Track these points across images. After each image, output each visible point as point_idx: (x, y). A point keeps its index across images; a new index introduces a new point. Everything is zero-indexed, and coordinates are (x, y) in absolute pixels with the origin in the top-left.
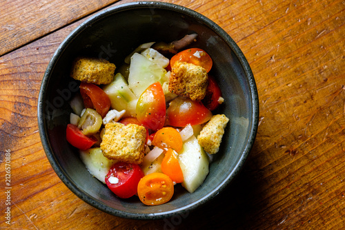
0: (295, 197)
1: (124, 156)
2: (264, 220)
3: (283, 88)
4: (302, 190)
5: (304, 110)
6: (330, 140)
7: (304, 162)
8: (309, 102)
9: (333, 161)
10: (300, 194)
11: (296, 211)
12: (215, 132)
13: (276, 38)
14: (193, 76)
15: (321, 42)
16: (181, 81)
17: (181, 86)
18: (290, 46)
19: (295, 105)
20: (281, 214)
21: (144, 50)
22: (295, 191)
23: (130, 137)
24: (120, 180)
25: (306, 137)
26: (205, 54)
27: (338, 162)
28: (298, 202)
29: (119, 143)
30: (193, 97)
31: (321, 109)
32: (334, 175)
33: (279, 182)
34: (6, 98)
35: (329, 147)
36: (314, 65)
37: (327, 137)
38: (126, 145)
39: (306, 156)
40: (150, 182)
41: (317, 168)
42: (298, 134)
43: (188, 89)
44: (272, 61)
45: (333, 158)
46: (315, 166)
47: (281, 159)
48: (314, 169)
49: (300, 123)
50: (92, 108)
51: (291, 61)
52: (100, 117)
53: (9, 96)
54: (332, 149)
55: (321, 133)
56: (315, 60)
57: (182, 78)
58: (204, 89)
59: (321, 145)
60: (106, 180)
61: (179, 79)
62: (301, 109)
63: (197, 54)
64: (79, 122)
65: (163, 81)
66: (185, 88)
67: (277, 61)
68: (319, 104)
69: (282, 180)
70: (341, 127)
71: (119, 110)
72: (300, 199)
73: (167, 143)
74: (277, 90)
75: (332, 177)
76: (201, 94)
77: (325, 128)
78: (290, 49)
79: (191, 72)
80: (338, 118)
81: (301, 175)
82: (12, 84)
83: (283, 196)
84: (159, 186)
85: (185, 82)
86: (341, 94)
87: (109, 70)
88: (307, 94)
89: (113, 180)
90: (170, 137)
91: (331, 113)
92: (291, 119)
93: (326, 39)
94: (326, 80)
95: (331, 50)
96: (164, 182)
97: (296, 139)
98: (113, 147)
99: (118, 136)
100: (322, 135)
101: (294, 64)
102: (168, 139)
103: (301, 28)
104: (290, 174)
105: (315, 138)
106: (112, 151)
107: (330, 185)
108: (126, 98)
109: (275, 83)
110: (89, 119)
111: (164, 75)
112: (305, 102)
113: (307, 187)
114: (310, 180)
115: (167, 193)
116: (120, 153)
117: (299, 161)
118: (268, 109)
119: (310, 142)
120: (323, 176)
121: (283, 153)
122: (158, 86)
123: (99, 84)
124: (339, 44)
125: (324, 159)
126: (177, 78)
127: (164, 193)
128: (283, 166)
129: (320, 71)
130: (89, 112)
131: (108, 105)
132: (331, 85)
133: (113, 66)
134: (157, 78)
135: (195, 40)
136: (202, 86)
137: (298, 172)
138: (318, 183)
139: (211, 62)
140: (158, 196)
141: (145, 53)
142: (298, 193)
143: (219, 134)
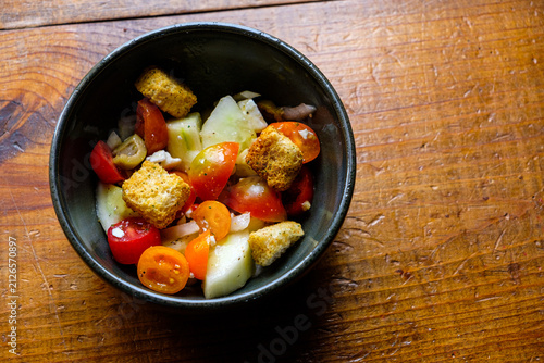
0: (387, 334)
1: (146, 207)
2: (334, 348)
3: (424, 189)
4: (401, 328)
5: (442, 226)
6: (462, 277)
7: (416, 293)
8: (452, 219)
9: (457, 305)
10: (396, 332)
11: (382, 352)
12: (275, 237)
13: (439, 123)
14: (283, 153)
15: (497, 149)
16: (265, 154)
17: (261, 160)
18: (454, 140)
19: (432, 216)
20: (361, 349)
21: (244, 99)
22: (391, 326)
23: (165, 189)
24: (126, 236)
25: (431, 262)
26: (315, 138)
27: (462, 310)
28: (389, 342)
29: (149, 189)
30: (271, 182)
31: (465, 233)
32: (451, 325)
33: (374, 306)
34: (61, 76)
35: (458, 285)
36: (478, 174)
37: (460, 272)
38: (154, 196)
39: (422, 285)
40: (161, 258)
41: (431, 307)
42: (422, 253)
43: (270, 168)
44: (423, 150)
45: (459, 301)
46: (430, 304)
47: (387, 278)
48: (427, 308)
49: (431, 241)
50: (142, 137)
51: (448, 158)
52: (145, 153)
53: (65, 75)
54: (462, 290)
55: (455, 264)
56: (482, 168)
57: (267, 149)
58: (289, 178)
59: (448, 279)
60: (111, 229)
61: (264, 149)
62: (439, 224)
63: (305, 133)
64: (117, 147)
65: (245, 146)
66: (265, 164)
67: (431, 151)
68: (466, 226)
69: (379, 305)
70: (484, 266)
71: (172, 156)
72: (394, 338)
73: (210, 223)
74: (417, 188)
75: (447, 326)
76: (282, 181)
77: (461, 259)
78: (452, 142)
79: (282, 147)
80: (485, 252)
81: (407, 308)
82: (76, 62)
83: (372, 326)
84: (170, 267)
85: (269, 156)
86: (500, 224)
87: (186, 100)
88: (454, 207)
89: (118, 233)
90: (217, 216)
91: (477, 242)
92: (419, 232)
93: (505, 147)
94: (486, 199)
95: (507, 164)
96: (178, 266)
97: (417, 259)
98: (137, 191)
99: (152, 182)
100: (454, 267)
101: (452, 162)
102: (212, 218)
103: (477, 122)
104: (392, 302)
105: (443, 267)
106: (133, 195)
107: (441, 335)
108: (188, 143)
109: (416, 179)
110: (130, 148)
111: (250, 140)
112: (448, 217)
113: (408, 326)
114: (416, 319)
115: (176, 282)
116: (142, 202)
117: (410, 289)
118: (394, 208)
119: (435, 270)
120: (436, 321)
121: (393, 271)
122: (234, 148)
123: (165, 109)
124: (521, 159)
125: (446, 298)
126: (261, 147)
127: (172, 281)
128: (386, 288)
129: (483, 185)
130: (135, 139)
131: (163, 142)
132: (490, 207)
133: (194, 98)
134: (240, 138)
135: (311, 116)
136: (288, 171)
137: (403, 303)
138: (426, 327)
139: (318, 152)
140: (163, 280)
141: (242, 103)
142: (393, 330)
143: (280, 242)
